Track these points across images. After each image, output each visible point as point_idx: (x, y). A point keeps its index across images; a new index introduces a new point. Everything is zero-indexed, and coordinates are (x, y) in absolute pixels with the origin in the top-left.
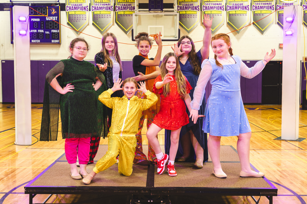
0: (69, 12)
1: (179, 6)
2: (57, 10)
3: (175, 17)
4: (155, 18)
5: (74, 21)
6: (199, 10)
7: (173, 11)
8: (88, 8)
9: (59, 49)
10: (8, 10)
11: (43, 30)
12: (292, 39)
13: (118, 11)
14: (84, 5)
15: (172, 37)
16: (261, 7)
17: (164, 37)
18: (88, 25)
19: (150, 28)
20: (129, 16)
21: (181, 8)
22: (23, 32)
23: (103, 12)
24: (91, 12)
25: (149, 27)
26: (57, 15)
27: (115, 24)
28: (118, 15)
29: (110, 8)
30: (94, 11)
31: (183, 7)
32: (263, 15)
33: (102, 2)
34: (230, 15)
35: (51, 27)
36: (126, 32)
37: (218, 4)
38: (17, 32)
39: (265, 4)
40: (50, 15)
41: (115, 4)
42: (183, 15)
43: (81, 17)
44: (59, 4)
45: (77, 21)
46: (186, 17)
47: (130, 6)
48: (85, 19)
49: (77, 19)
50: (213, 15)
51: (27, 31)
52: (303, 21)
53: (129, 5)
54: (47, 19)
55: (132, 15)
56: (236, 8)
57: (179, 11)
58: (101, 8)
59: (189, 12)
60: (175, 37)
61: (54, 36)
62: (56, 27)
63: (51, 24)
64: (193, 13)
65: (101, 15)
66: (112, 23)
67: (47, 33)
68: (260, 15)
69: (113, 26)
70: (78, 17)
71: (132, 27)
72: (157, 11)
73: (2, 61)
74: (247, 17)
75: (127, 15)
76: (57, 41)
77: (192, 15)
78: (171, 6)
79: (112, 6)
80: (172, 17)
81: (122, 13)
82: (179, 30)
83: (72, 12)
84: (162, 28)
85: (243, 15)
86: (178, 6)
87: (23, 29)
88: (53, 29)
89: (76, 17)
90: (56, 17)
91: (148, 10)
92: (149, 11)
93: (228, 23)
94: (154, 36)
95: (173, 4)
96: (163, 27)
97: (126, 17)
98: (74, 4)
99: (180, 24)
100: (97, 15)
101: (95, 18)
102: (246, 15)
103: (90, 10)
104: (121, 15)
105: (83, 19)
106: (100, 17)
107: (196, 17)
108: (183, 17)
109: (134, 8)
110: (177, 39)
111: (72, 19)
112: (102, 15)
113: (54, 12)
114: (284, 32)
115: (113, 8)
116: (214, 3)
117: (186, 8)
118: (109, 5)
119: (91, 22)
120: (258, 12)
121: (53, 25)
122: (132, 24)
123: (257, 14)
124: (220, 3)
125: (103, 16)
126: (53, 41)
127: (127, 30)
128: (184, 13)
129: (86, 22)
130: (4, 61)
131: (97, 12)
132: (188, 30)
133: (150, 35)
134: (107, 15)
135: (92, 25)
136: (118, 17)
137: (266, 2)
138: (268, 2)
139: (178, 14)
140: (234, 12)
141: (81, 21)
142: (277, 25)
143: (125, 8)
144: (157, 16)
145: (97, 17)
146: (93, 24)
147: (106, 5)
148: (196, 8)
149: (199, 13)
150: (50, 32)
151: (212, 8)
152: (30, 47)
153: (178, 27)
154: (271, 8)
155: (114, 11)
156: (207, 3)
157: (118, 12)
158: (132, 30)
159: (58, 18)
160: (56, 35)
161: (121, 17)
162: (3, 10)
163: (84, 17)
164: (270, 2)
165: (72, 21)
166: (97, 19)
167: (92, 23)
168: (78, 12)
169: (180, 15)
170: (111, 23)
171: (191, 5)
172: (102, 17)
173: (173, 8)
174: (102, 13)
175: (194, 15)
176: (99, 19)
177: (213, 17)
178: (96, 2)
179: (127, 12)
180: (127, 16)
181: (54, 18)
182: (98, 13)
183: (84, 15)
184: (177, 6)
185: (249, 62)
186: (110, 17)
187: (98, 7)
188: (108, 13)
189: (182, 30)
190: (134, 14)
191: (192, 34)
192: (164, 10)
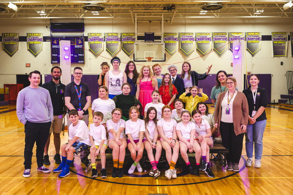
0: (90, 42)
2: (82, 40)
3: (162, 46)
4: (148, 46)
5: (94, 48)
7: (161, 42)
8: (103, 39)
9: (84, 67)
10: (49, 41)
11: (73, 55)
12: (239, 61)
13: (123, 41)
14: (100, 37)
15: (160, 59)
16: (219, 39)
17: (155, 59)
18: (103, 51)
21: (165, 39)
22: (67, 57)
23: (113, 42)
24: (105, 42)
25: (145, 52)
26: (83, 44)
27: (122, 50)
28: (123, 44)
29: (118, 39)
30: (107, 41)
31: (167, 38)
32: (220, 44)
33: (113, 35)
34: (198, 44)
35: (78, 52)
36: (129, 56)
37: (190, 37)
38: (63, 57)
39: (222, 37)
40: (78, 44)
41: (121, 37)
42: (167, 44)
43: (99, 45)
44: (84, 37)
45: (95, 48)
46: (169, 45)
48: (101, 47)
49: (96, 47)
50: (187, 44)
51: (69, 56)
52: (247, 48)
53: (131, 37)
54: (76, 47)
55: (133, 44)
56: (202, 39)
58: (111, 39)
59: (171, 42)
60: (162, 59)
61: (80, 58)
62: (81, 52)
63: (78, 50)
64: (174, 42)
66: (119, 49)
67: (76, 56)
68: (218, 44)
69: (120, 52)
70: (96, 46)
71: (134, 51)
72: (149, 42)
73: (45, 75)
74: (210, 45)
76: (82, 62)
77: (173, 44)
78: (159, 38)
80: (160, 45)
81: (126, 43)
82: (165, 54)
83: (92, 42)
84: (153, 53)
85: (207, 44)
87: (67, 55)
88: (80, 54)
89: (95, 45)
90: (82, 46)
91: (144, 41)
93: (197, 49)
94: (148, 58)
95: (161, 36)
97: (128, 45)
98: (94, 37)
99: (165, 50)
100: (109, 44)
101: (108, 46)
102: (209, 44)
103: (104, 41)
105: (99, 47)
106: (111, 46)
107: (176, 45)
109: (135, 40)
110: (164, 60)
111: (93, 47)
112: (113, 44)
113: (80, 42)
114: (233, 56)
115: (120, 39)
116: (188, 36)
117: (169, 39)
118: (117, 37)
119: (105, 48)
120: (217, 42)
121: (80, 51)
122: (133, 49)
123: (216, 43)
124: (192, 36)
126: (79, 62)
127: (129, 54)
128: (168, 42)
129: (102, 49)
130: (46, 75)
131: (109, 42)
132: (171, 53)
133: (146, 58)
134: (116, 44)
137: (222, 36)
138: (223, 36)
139: (164, 44)
140: (201, 42)
141: (99, 48)
142: (230, 51)
143: (128, 39)
144: (150, 45)
145: (109, 46)
146: (106, 50)
147: (115, 37)
148: (175, 39)
149: (177, 42)
150: (78, 55)
151: (186, 39)
152: (71, 66)
153: (164, 52)
154: (225, 39)
155: (121, 41)
156: (183, 36)
158: (134, 54)
159: (83, 46)
160: (82, 57)
161: (125, 45)
162: (46, 41)
163: (100, 45)
164: (225, 35)
165: (92, 48)
166: (109, 47)
168: (97, 42)
171: (172, 37)
172: (113, 46)
173: (160, 39)
175: (174, 44)
176: (110, 47)
177: (187, 45)
178: (109, 35)
179: (130, 42)
181: (80, 46)
182: (110, 42)
183: (100, 44)
184: (163, 37)
185: (211, 75)
186: (118, 46)
187: (110, 39)
188: (117, 42)
189: (167, 53)
190: (135, 44)
191: (173, 56)
192: (155, 41)
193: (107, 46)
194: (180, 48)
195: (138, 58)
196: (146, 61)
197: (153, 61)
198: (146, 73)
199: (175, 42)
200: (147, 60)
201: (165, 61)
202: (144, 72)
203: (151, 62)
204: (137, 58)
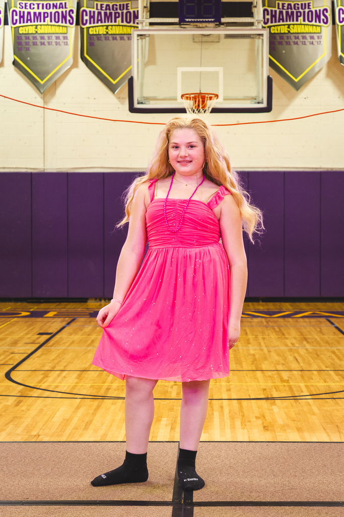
1: (269, 9)
3: (258, 42)
4: (198, 46)
6: (326, 23)
7: (252, 24)
8: (2, 15)
13: (88, 25)
15: (249, 101)
17: (224, 100)
18: (2, 65)
19: (184, 74)
20: (122, 39)
21: (273, 16)
23: (46, 28)
24: (9, 29)
25: (180, 70)
27: (81, 63)
28: (90, 37)
29: (64, 17)
30: (18, 25)
31: (281, 13)
36: (112, 88)
41: (79, 6)
42: (281, 38)
46: (288, 43)
47: (125, 11)
53: (122, 7)
55: (129, 36)
57: (269, 24)
58: (38, 16)
59: (299, 27)
60: (257, 101)
64: (311, 30)
65: (38, 36)
66: (72, 62)
69: (74, 71)
71: (130, 71)
72: (204, 25)
75: (114, 36)
77: (308, 36)
79: (72, 11)
80: (247, 41)
81: (102, 31)
82: (270, 81)
84: (217, 73)
86: (265, 10)
91: (176, 20)
92: (179, 24)
94: (195, 98)
95: (251, 3)
96: (220, 70)
97: (111, 42)
99: (271, 64)
100: (27, 36)
101: (22, 45)
103: (6, 23)
104: (98, 36)
106: (35, 44)
107: (319, 43)
108: (280, 43)
109: (136, 16)
110: (264, 105)
112: (42, 38)
115: (74, 15)
117: (290, 16)
118: (61, 6)
119: (10, 56)
122: (130, 63)
125: (46, 41)
127: (114, 82)
128: (284, 30)
131: (28, 29)
132: (296, 80)
133: (182, 96)
134: (58, 38)
135: (13, 67)
136: (91, 44)
139: (266, 33)
143: (108, 17)
144: (204, 41)
145: (27, 44)
146: (14, 63)
147: (55, 6)
148: (318, 16)
149: (326, 30)
153: (266, 71)
155: (77, 24)
157: (88, 28)
158: (131, 81)
161: (96, 42)
166: (28, 49)
167: (13, 60)
169: (272, 36)
170: (70, 58)
171: (304, 6)
172: (43, 44)
173: (251, 15)
174: (42, 30)
175: (312, 38)
176: (33, 50)
179: (117, 28)
180: (114, 39)
182: (32, 30)
184: (262, 9)
186: (66, 44)
187: (29, 13)
188: (61, 30)
189: (277, 79)
190: (136, 33)
191: (306, 92)
192: (223, 20)
193: (20, 44)
194: (340, 53)
195: (148, 99)
196: (183, 111)
197: (215, 111)
198: (185, 161)
199: (314, 30)
200: (187, 104)
201: (268, 109)
202: (173, 153)
203: (208, 114)
204: (145, 95)
